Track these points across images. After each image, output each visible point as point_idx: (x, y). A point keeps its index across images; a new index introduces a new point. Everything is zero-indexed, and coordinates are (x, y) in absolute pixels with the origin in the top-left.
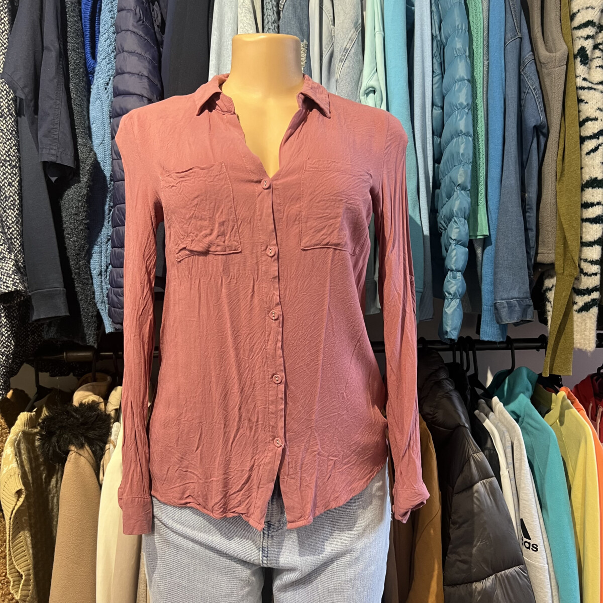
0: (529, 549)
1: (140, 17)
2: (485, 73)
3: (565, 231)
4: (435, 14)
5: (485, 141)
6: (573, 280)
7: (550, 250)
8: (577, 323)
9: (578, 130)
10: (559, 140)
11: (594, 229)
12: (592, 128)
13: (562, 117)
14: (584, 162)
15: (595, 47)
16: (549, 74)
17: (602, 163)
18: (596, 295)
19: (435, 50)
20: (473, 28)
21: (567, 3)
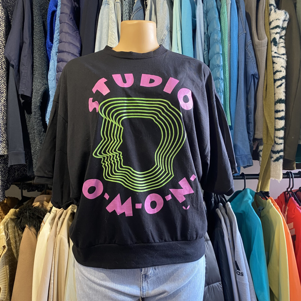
2: (229, 49)
3: (268, 124)
5: (229, 82)
6: (271, 146)
7: (261, 132)
8: (274, 167)
9: (273, 76)
10: (264, 80)
11: (281, 123)
12: (279, 75)
13: (265, 70)
14: (276, 91)
15: (281, 37)
16: (259, 50)
17: (284, 92)
18: (282, 154)
19: (205, 39)
20: (223, 29)
21: (268, 17)
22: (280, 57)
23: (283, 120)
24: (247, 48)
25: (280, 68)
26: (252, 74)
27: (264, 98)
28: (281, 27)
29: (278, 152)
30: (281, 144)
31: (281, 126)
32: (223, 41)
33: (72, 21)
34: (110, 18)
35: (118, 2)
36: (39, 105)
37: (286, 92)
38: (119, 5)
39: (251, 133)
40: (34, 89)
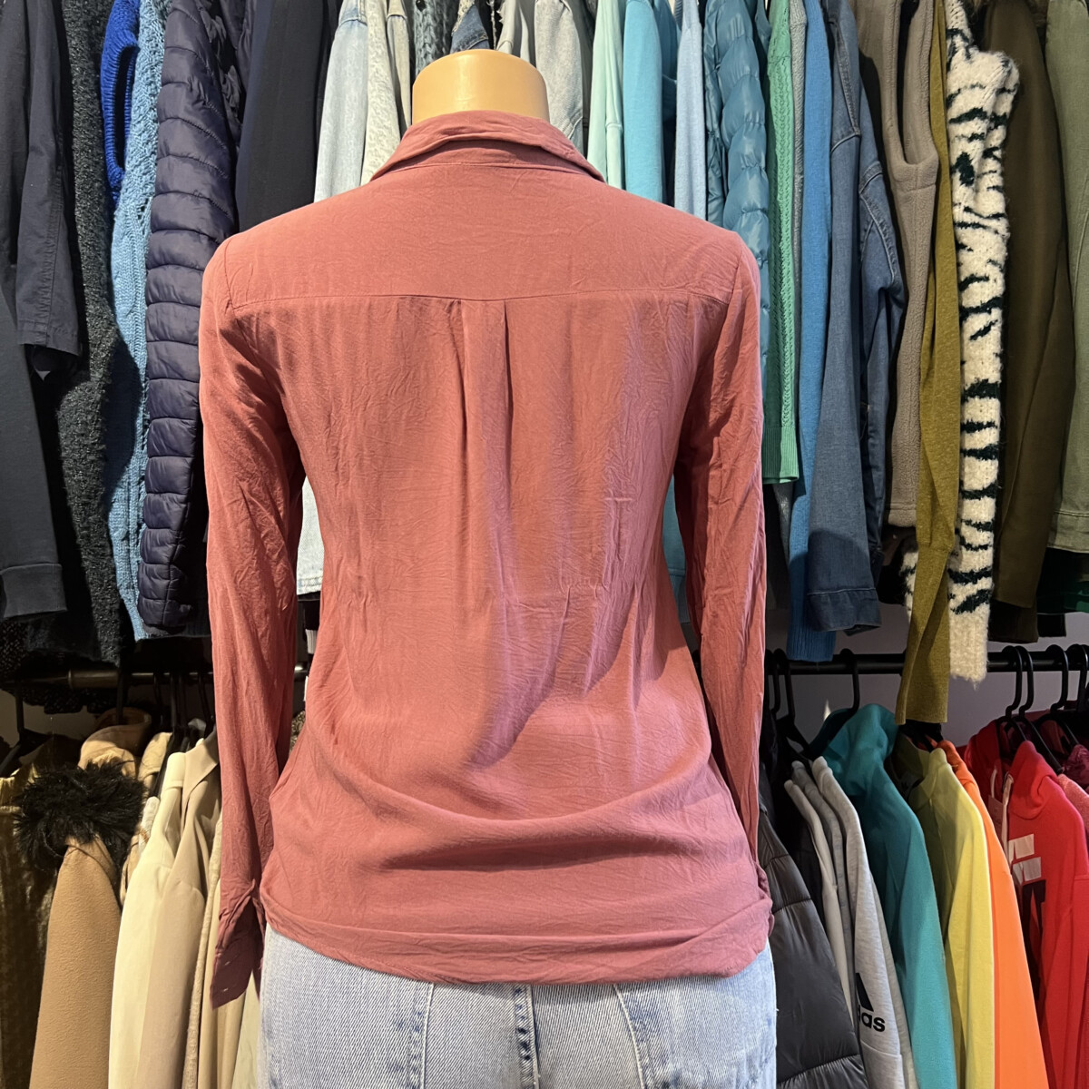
0: (870, 1027)
1: (199, 95)
2: (796, 195)
3: (933, 472)
4: (711, 93)
5: (795, 317)
6: (946, 556)
7: (909, 503)
8: (956, 631)
9: (956, 297)
10: (925, 313)
11: (983, 469)
12: (979, 294)
13: (929, 273)
14: (966, 352)
15: (987, 153)
16: (906, 200)
17: (997, 355)
18: (985, 583)
19: (711, 156)
20: (776, 118)
21: (940, 78)
22: (984, 227)
23: (991, 459)
24: (863, 192)
25: (984, 268)
26: (882, 289)
27: (923, 377)
28: (989, 114)
29: (973, 577)
30: (985, 547)
31: (985, 481)
32: (776, 166)
35: (399, 16)
36: (100, 399)
37: (1004, 356)
38: (400, 26)
39: (876, 505)
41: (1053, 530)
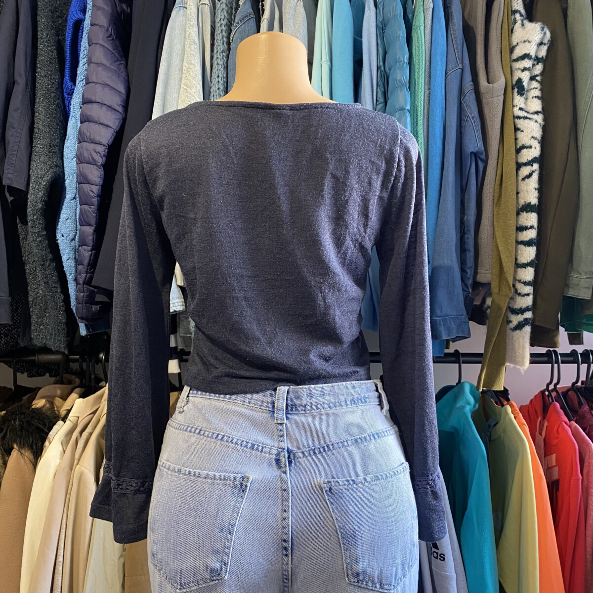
1: (111, 34)
2: (426, 101)
6: (508, 299)
7: (487, 270)
8: (513, 341)
9: (514, 157)
10: (497, 165)
11: (528, 252)
12: (527, 155)
13: (499, 144)
14: (520, 187)
15: (532, 78)
16: (488, 103)
17: (536, 189)
18: (528, 314)
19: (379, 80)
20: (415, 58)
21: (508, 37)
22: (530, 119)
23: (532, 246)
24: (463, 99)
25: (529, 141)
26: (472, 153)
27: (495, 201)
28: (533, 57)
29: (522, 311)
30: (528, 295)
31: (528, 259)
32: (415, 84)
33: (112, 41)
34: (187, 35)
35: (205, 4)
36: (41, 207)
37: (541, 190)
38: (207, 9)
39: (468, 271)
40: (32, 176)
41: (567, 285)
